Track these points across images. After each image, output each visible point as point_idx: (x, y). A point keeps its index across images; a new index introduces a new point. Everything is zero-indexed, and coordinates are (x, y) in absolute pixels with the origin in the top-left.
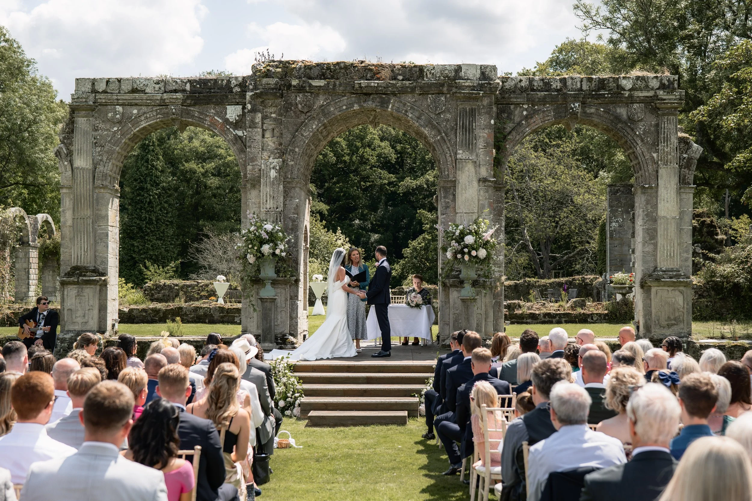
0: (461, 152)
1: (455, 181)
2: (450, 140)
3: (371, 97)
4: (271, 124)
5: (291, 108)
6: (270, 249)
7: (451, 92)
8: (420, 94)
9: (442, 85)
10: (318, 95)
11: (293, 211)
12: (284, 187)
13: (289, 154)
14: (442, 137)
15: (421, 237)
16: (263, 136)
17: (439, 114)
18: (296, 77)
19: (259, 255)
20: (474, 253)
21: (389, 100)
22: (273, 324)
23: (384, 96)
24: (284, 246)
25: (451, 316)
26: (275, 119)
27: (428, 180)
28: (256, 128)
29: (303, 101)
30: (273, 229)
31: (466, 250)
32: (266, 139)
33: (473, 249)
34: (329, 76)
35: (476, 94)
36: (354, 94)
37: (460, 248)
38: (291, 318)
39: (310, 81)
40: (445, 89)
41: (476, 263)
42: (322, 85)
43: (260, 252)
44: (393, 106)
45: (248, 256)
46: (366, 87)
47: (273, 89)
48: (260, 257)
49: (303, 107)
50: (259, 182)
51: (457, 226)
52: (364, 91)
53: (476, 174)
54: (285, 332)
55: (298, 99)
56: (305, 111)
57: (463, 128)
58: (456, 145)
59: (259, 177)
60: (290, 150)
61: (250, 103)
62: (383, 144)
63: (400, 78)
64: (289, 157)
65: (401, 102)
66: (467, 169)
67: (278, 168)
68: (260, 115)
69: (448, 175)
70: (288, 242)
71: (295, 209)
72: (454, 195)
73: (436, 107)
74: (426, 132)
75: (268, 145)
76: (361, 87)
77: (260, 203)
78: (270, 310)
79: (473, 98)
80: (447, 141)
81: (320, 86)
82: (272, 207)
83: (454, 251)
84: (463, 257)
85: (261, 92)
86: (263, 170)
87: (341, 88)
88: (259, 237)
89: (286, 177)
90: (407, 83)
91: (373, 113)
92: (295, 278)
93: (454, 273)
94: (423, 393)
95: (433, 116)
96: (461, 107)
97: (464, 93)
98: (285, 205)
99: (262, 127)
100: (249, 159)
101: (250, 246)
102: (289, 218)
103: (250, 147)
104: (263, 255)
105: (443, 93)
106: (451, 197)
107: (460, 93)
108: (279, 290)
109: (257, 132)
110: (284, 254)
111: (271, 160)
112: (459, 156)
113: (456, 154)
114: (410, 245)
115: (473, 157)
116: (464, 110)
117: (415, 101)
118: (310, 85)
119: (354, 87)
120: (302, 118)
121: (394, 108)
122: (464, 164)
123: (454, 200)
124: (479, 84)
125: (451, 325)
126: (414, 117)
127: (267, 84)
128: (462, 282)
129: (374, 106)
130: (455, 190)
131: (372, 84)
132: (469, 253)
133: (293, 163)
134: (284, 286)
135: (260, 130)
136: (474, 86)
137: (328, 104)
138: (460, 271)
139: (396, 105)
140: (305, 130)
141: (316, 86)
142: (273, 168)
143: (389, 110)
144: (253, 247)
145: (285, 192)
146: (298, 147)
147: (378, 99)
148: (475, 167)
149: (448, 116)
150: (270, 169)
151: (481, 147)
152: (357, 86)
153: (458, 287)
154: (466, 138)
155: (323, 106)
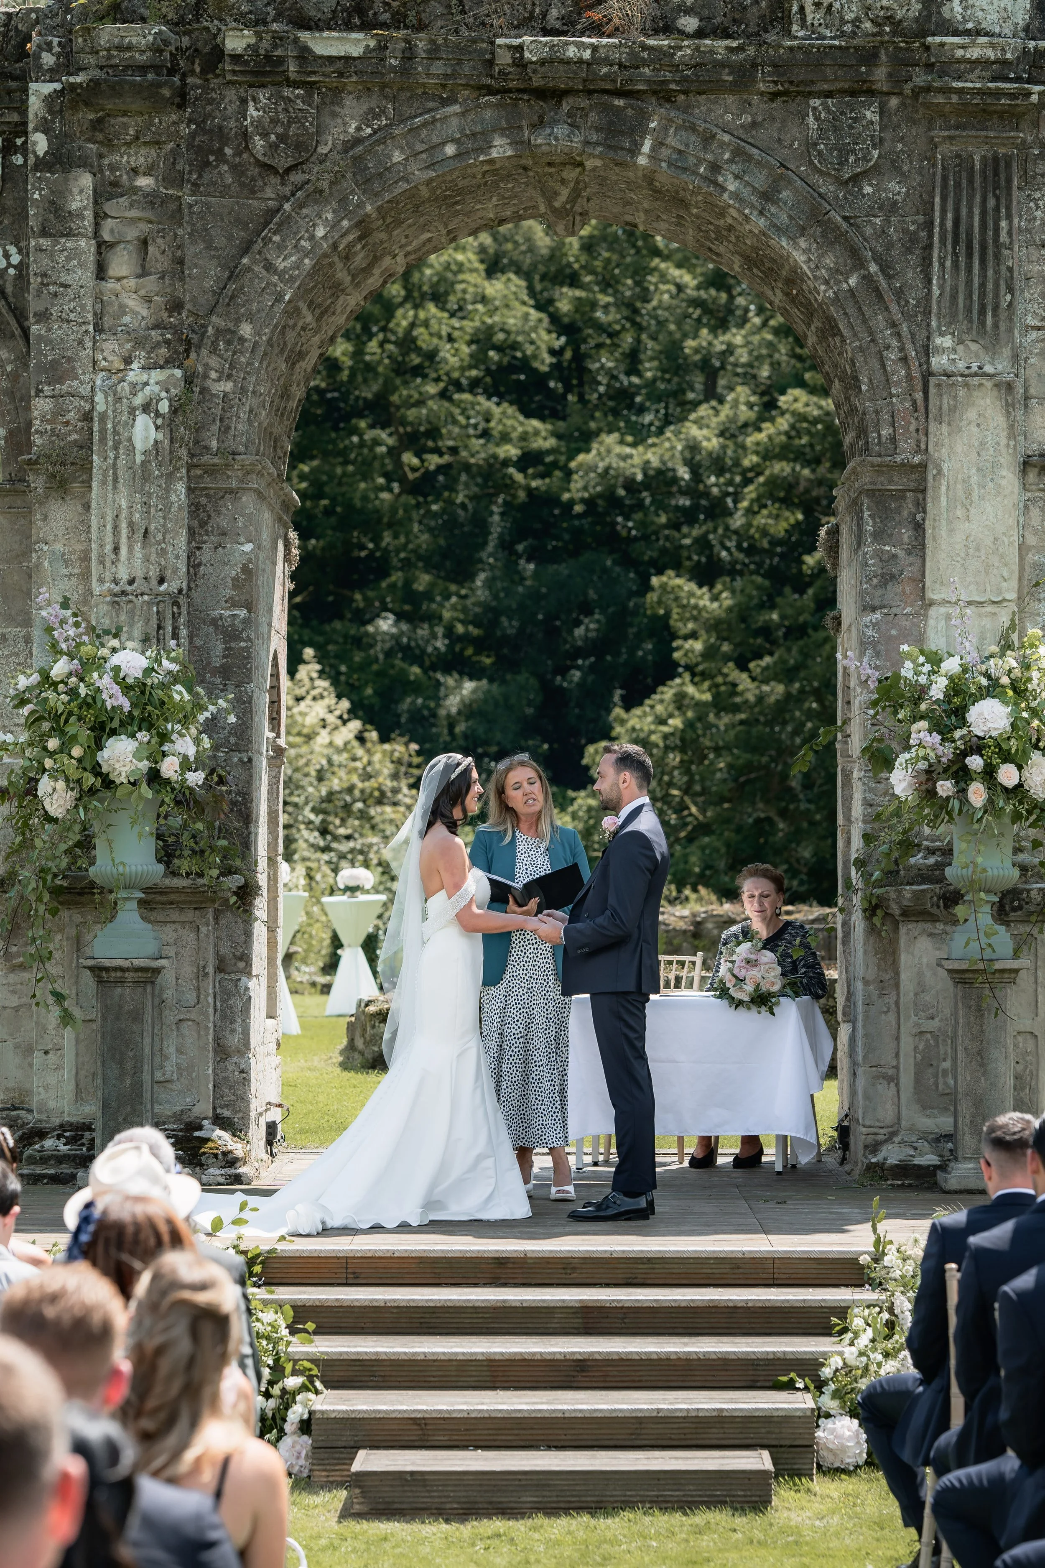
0: (946, 342)
1: (923, 467)
2: (899, 293)
3: (565, 107)
4: (134, 221)
5: (220, 153)
6: (137, 755)
7: (907, 88)
8: (774, 96)
9: (870, 57)
10: (337, 93)
11: (228, 592)
12: (190, 490)
13: (214, 350)
14: (868, 279)
15: (668, 692)
16: (101, 272)
17: (855, 179)
18: (243, 21)
19: (90, 780)
20: (1008, 775)
21: (644, 117)
22: (146, 1077)
23: (620, 102)
24: (197, 741)
25: (907, 1043)
26: (151, 199)
27: (693, 447)
28: (69, 234)
29: (275, 121)
30: (148, 671)
31: (975, 762)
32: (111, 285)
33: (1007, 758)
34: (385, 17)
35: (1013, 96)
36: (490, 91)
37: (947, 752)
38: (222, 1052)
39: (304, 36)
40: (880, 74)
41: (1017, 817)
42: (356, 51)
43: (96, 769)
44: (658, 145)
45: (45, 785)
46: (543, 62)
47: (143, 69)
48: (92, 791)
49: (274, 147)
50: (86, 467)
51: (935, 660)
52: (537, 82)
53: (1012, 435)
54: (197, 1111)
55: (252, 112)
56: (283, 162)
57: (956, 242)
58: (927, 313)
59: (86, 446)
60: (218, 331)
61: (45, 127)
62: (494, 288)
63: (690, 23)
64: (214, 361)
65: (693, 128)
66: (972, 414)
67: (164, 407)
68: (86, 181)
69: (893, 440)
70: (211, 726)
71: (237, 583)
72: (919, 528)
73: (844, 152)
74: (799, 257)
75: (122, 306)
76: (520, 63)
77: (85, 558)
78: (137, 1016)
79: (1001, 115)
80: (889, 296)
81: (347, 59)
82: (139, 574)
83: (923, 765)
84: (962, 791)
85: (95, 83)
86: (103, 417)
87: (438, 68)
88: (92, 702)
89: (198, 448)
90: (720, 46)
91: (571, 174)
92: (234, 881)
93: (917, 859)
94: (826, 1372)
95: (827, 187)
96: (945, 150)
97: (960, 91)
98: (193, 566)
99: (96, 234)
100: (40, 367)
101: (53, 744)
102: (214, 622)
103: (43, 316)
104: (108, 783)
105: (871, 93)
106: (906, 534)
107: (947, 91)
108: (169, 933)
109: (75, 254)
110: (196, 778)
111: (135, 374)
112: (938, 362)
113: (926, 351)
114: (618, 730)
115: (1001, 366)
116: (963, 163)
117: (754, 124)
118: (305, 55)
119: (491, 63)
120: (269, 193)
121: (665, 152)
122: (962, 392)
123: (918, 547)
124: (1025, 52)
125: (907, 1079)
126: (746, 192)
127: (120, 48)
128: (952, 898)
129: (577, 141)
130: (921, 506)
131: (572, 52)
132: (989, 773)
133: (228, 386)
134: (190, 915)
135: (86, 245)
136: (1004, 63)
137: (382, 136)
138: (948, 852)
139: (671, 141)
140: (280, 247)
141: (331, 59)
142: (146, 408)
143: (642, 161)
144: (64, 748)
145: (195, 508)
146: (250, 318)
147: (593, 116)
148: (1009, 407)
149: (895, 188)
150: (132, 411)
151: (1031, 321)
152: (504, 59)
153: (934, 919)
154: (969, 283)
155: (357, 141)
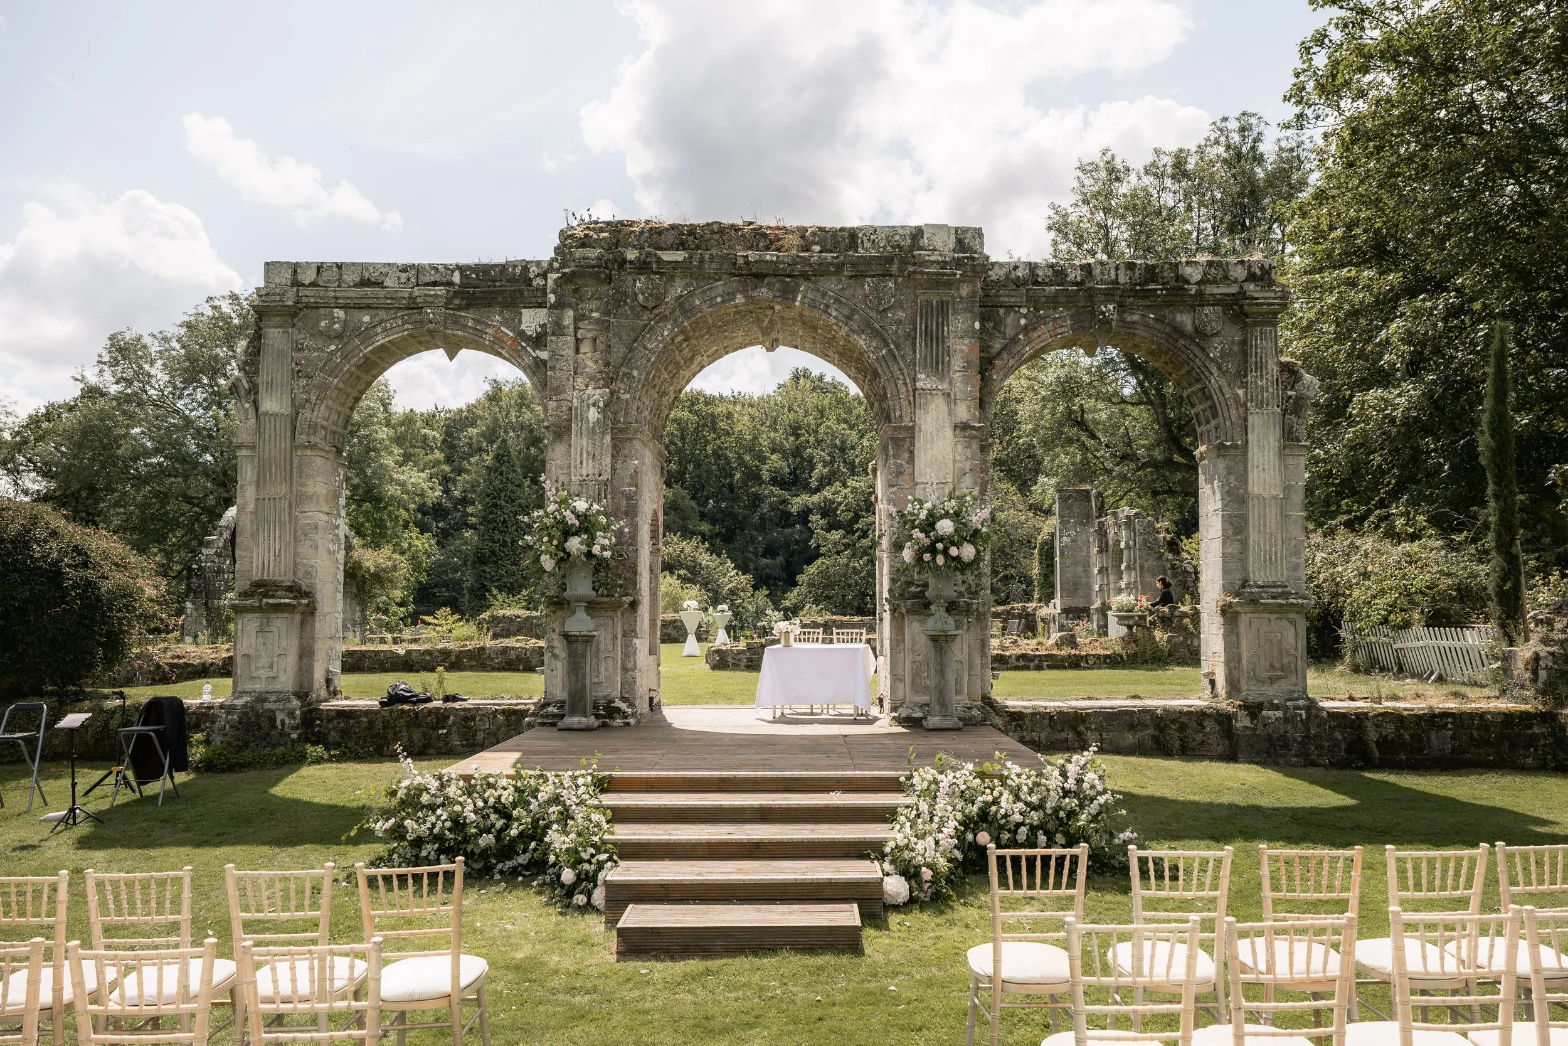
0: (922, 376)
1: (913, 428)
2: (902, 356)
3: (766, 281)
4: (590, 330)
5: (625, 302)
6: (581, 543)
7: (906, 273)
8: (851, 277)
9: (890, 261)
10: (672, 276)
11: (628, 480)
12: (612, 439)
13: (622, 381)
14: (890, 351)
16: (578, 352)
17: (885, 310)
18: (635, 247)
19: (561, 555)
20: (953, 552)
21: (797, 286)
22: (588, 681)
23: (788, 280)
24: (610, 539)
25: (908, 666)
26: (598, 322)
28: (564, 335)
29: (647, 288)
30: (588, 510)
31: (939, 546)
32: (581, 356)
33: (953, 544)
35: (949, 275)
36: (735, 275)
37: (928, 542)
38: (625, 670)
39: (659, 253)
40: (895, 268)
41: (957, 569)
42: (680, 259)
43: (564, 550)
44: (804, 298)
45: (542, 557)
47: (593, 267)
48: (562, 560)
49: (647, 299)
50: (569, 429)
51: (921, 504)
52: (754, 271)
54: (613, 695)
55: (638, 285)
56: (650, 305)
57: (926, 334)
58: (915, 364)
59: (569, 421)
60: (624, 374)
61: (554, 292)
63: (817, 247)
64: (622, 386)
65: (818, 290)
66: (933, 407)
67: (602, 405)
68: (571, 313)
69: (901, 417)
70: (619, 534)
71: (631, 477)
72: (911, 453)
73: (880, 300)
75: (586, 365)
76: (747, 263)
77: (570, 467)
78: (584, 656)
79: (944, 283)
80: (898, 358)
81: (676, 262)
82: (591, 472)
83: (917, 548)
84: (934, 559)
85: (572, 272)
86: (576, 409)
87: (714, 266)
88: (563, 521)
89: (616, 421)
90: (829, 256)
92: (630, 599)
95: (873, 314)
96: (921, 299)
97: (927, 274)
98: (614, 470)
99: (575, 334)
100: (552, 389)
101: (545, 539)
102: (622, 493)
103: (553, 368)
104: (569, 555)
105: (891, 275)
106: (906, 455)
107: (922, 273)
108: (601, 621)
109: (567, 343)
110: (607, 554)
111: (590, 391)
112: (919, 385)
113: (914, 380)
115: (945, 386)
116: (929, 303)
117: (843, 289)
118: (659, 261)
119: (735, 263)
120: (645, 317)
121: (807, 301)
122: (929, 398)
123: (912, 460)
124: (954, 258)
125: (908, 681)
127: (584, 258)
128: (928, 605)
129: (770, 296)
130: (912, 444)
131: (768, 258)
132: (945, 551)
133: (628, 396)
134: (610, 613)
135: (571, 339)
136: (945, 262)
137: (691, 294)
138: (926, 585)
139: (810, 295)
140: (649, 340)
141: (670, 262)
142: (594, 405)
143: (798, 302)
145: (614, 446)
146: (637, 368)
147: (777, 286)
148: (948, 403)
149: (901, 314)
150: (588, 406)
151: (956, 368)
152: (741, 261)
153: (920, 614)
154: (932, 352)
155: (681, 296)
